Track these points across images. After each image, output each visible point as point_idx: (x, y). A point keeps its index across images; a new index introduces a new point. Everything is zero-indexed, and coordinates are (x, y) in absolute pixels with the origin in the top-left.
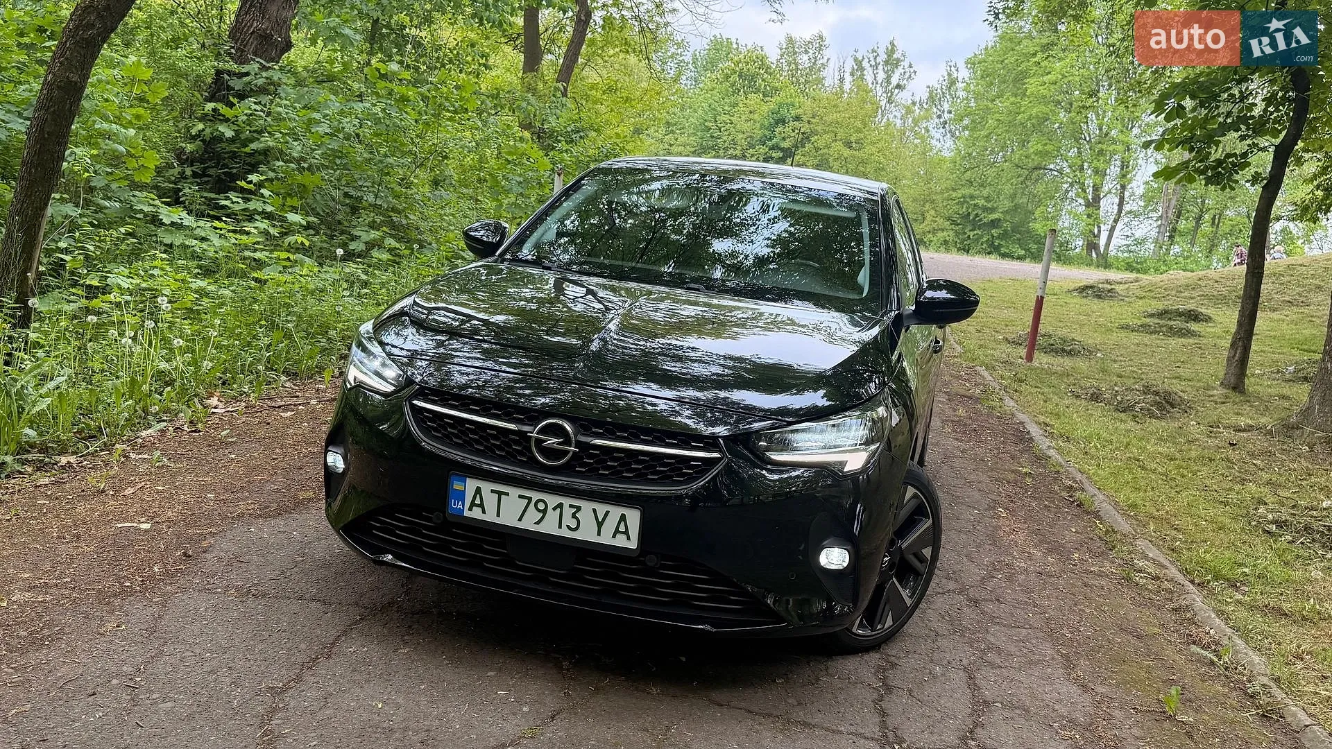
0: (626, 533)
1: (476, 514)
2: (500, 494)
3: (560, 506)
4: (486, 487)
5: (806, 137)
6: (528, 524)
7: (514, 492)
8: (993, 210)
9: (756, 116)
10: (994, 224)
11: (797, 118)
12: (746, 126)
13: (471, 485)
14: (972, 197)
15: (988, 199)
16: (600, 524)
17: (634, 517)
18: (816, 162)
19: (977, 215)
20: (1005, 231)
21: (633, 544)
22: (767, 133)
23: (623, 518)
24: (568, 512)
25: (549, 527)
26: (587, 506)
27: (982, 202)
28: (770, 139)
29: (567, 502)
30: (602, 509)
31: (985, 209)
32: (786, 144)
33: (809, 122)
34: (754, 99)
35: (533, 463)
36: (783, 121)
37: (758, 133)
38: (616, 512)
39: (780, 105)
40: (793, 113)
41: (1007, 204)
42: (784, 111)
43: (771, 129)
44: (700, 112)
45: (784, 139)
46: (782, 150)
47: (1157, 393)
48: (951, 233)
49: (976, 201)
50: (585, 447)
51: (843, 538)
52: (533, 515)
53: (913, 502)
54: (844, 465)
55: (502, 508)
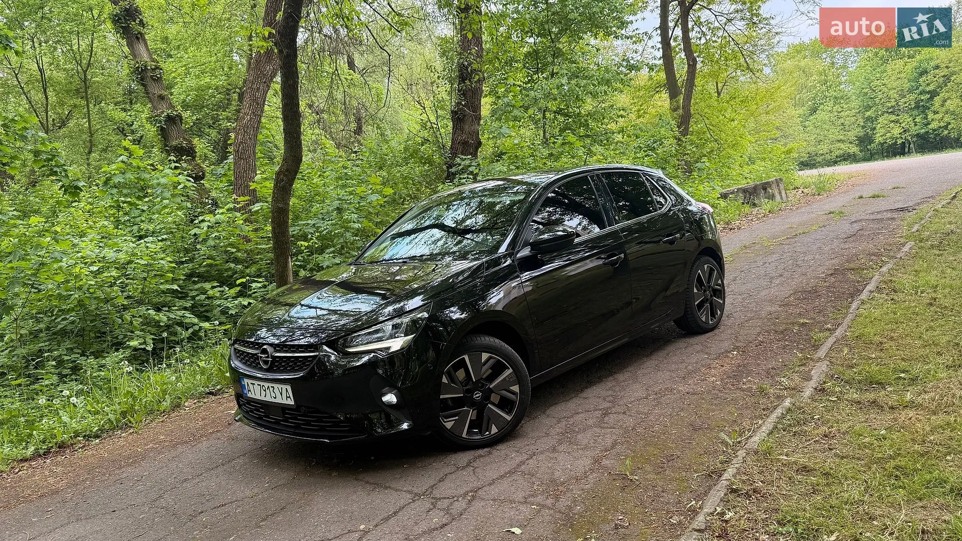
0: (289, 397)
1: (249, 395)
2: (253, 384)
3: (269, 387)
4: (250, 381)
6: (263, 398)
7: (256, 383)
13: (247, 381)
16: (281, 394)
17: (289, 388)
21: (292, 403)
23: (287, 391)
24: (271, 390)
25: (268, 399)
26: (276, 386)
29: (270, 385)
30: (280, 386)
35: (261, 369)
36: (925, 72)
38: (284, 387)
50: (274, 358)
51: (392, 387)
52: (263, 393)
53: (492, 361)
54: (389, 348)
55: (256, 391)
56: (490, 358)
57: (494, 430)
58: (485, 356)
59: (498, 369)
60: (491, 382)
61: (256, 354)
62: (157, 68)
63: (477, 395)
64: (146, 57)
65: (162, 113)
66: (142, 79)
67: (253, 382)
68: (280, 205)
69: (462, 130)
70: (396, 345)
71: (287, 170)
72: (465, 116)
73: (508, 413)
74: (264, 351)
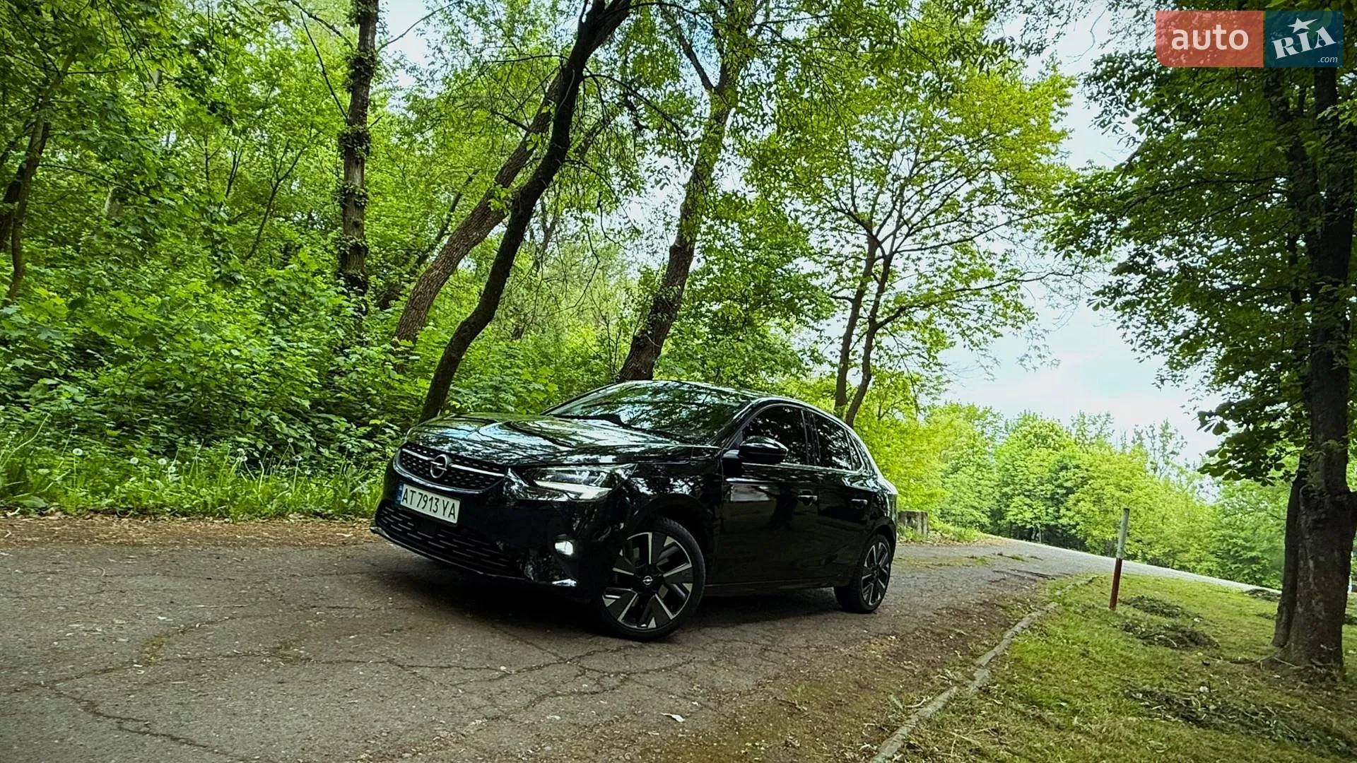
0: (454, 514)
1: (403, 503)
2: (414, 492)
3: (432, 499)
4: (410, 488)
5: (1084, 481)
6: (419, 510)
7: (418, 491)
8: (1252, 549)
9: (1045, 464)
10: (1254, 560)
11: (1077, 467)
12: (1037, 470)
13: (406, 487)
14: (1232, 538)
15: (1246, 540)
16: (445, 509)
17: (457, 504)
18: (1093, 499)
19: (1237, 552)
20: (1264, 566)
21: (455, 521)
22: (1054, 475)
23: (453, 506)
24: (435, 501)
25: (427, 512)
26: (441, 498)
27: (1240, 542)
28: (1056, 480)
29: (435, 496)
30: (446, 500)
31: (1244, 548)
32: (1068, 484)
33: (1087, 470)
34: (1045, 452)
35: (430, 479)
36: (1065, 468)
37: (1047, 475)
38: (451, 501)
39: (1064, 457)
40: (1074, 462)
41: (1265, 545)
42: (1066, 461)
43: (1057, 472)
44: (1002, 458)
45: (1067, 480)
46: (1066, 488)
47: (1184, 632)
48: (1215, 564)
49: (1234, 540)
50: (449, 467)
51: (570, 536)
52: (423, 503)
53: (674, 548)
54: (580, 494)
55: (413, 500)
56: (674, 544)
57: (653, 624)
58: (669, 540)
59: (677, 559)
60: (666, 571)
61: (429, 461)
62: (365, 196)
63: (648, 580)
64: (357, 182)
65: (352, 239)
66: (345, 200)
67: (414, 489)
68: (453, 355)
69: (638, 358)
70: (591, 493)
71: (474, 323)
72: (645, 345)
73: (673, 612)
74: (442, 460)
